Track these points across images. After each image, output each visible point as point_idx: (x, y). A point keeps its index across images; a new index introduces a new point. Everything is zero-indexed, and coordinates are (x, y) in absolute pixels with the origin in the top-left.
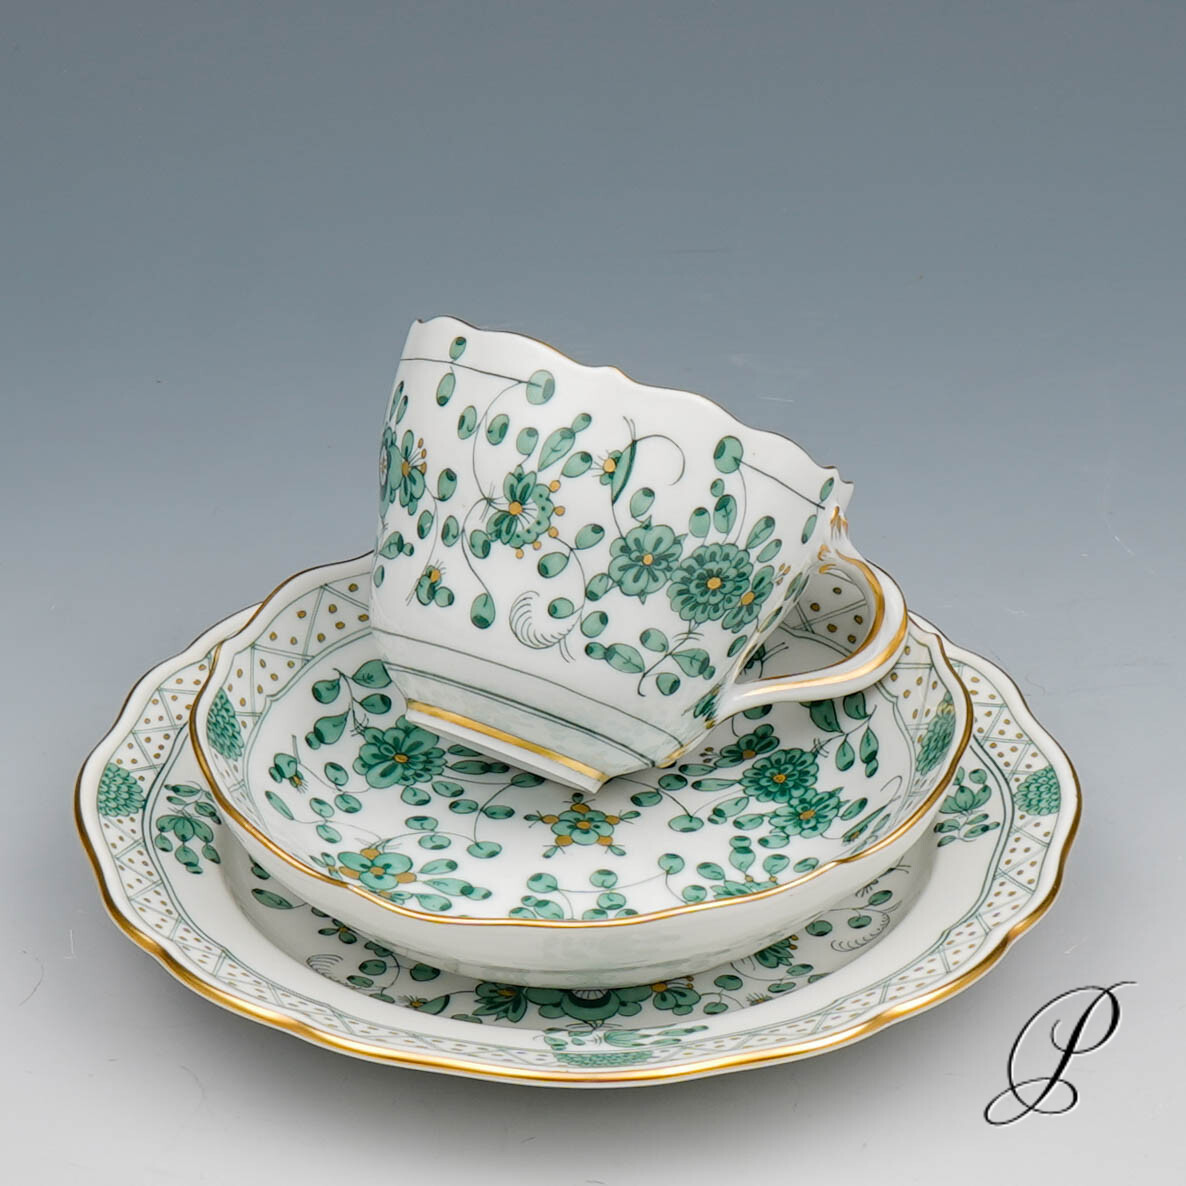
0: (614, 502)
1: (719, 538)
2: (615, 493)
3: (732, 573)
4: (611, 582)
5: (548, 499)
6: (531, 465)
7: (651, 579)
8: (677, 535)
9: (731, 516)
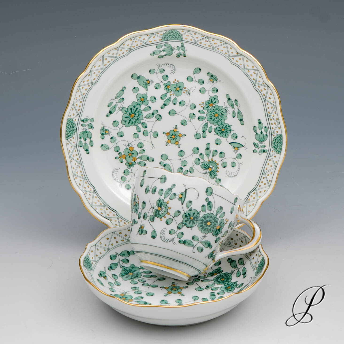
0: (182, 204)
1: (209, 212)
2: (182, 203)
3: (213, 221)
4: (183, 225)
5: (167, 205)
6: (162, 198)
7: (193, 223)
8: (198, 212)
9: (211, 207)
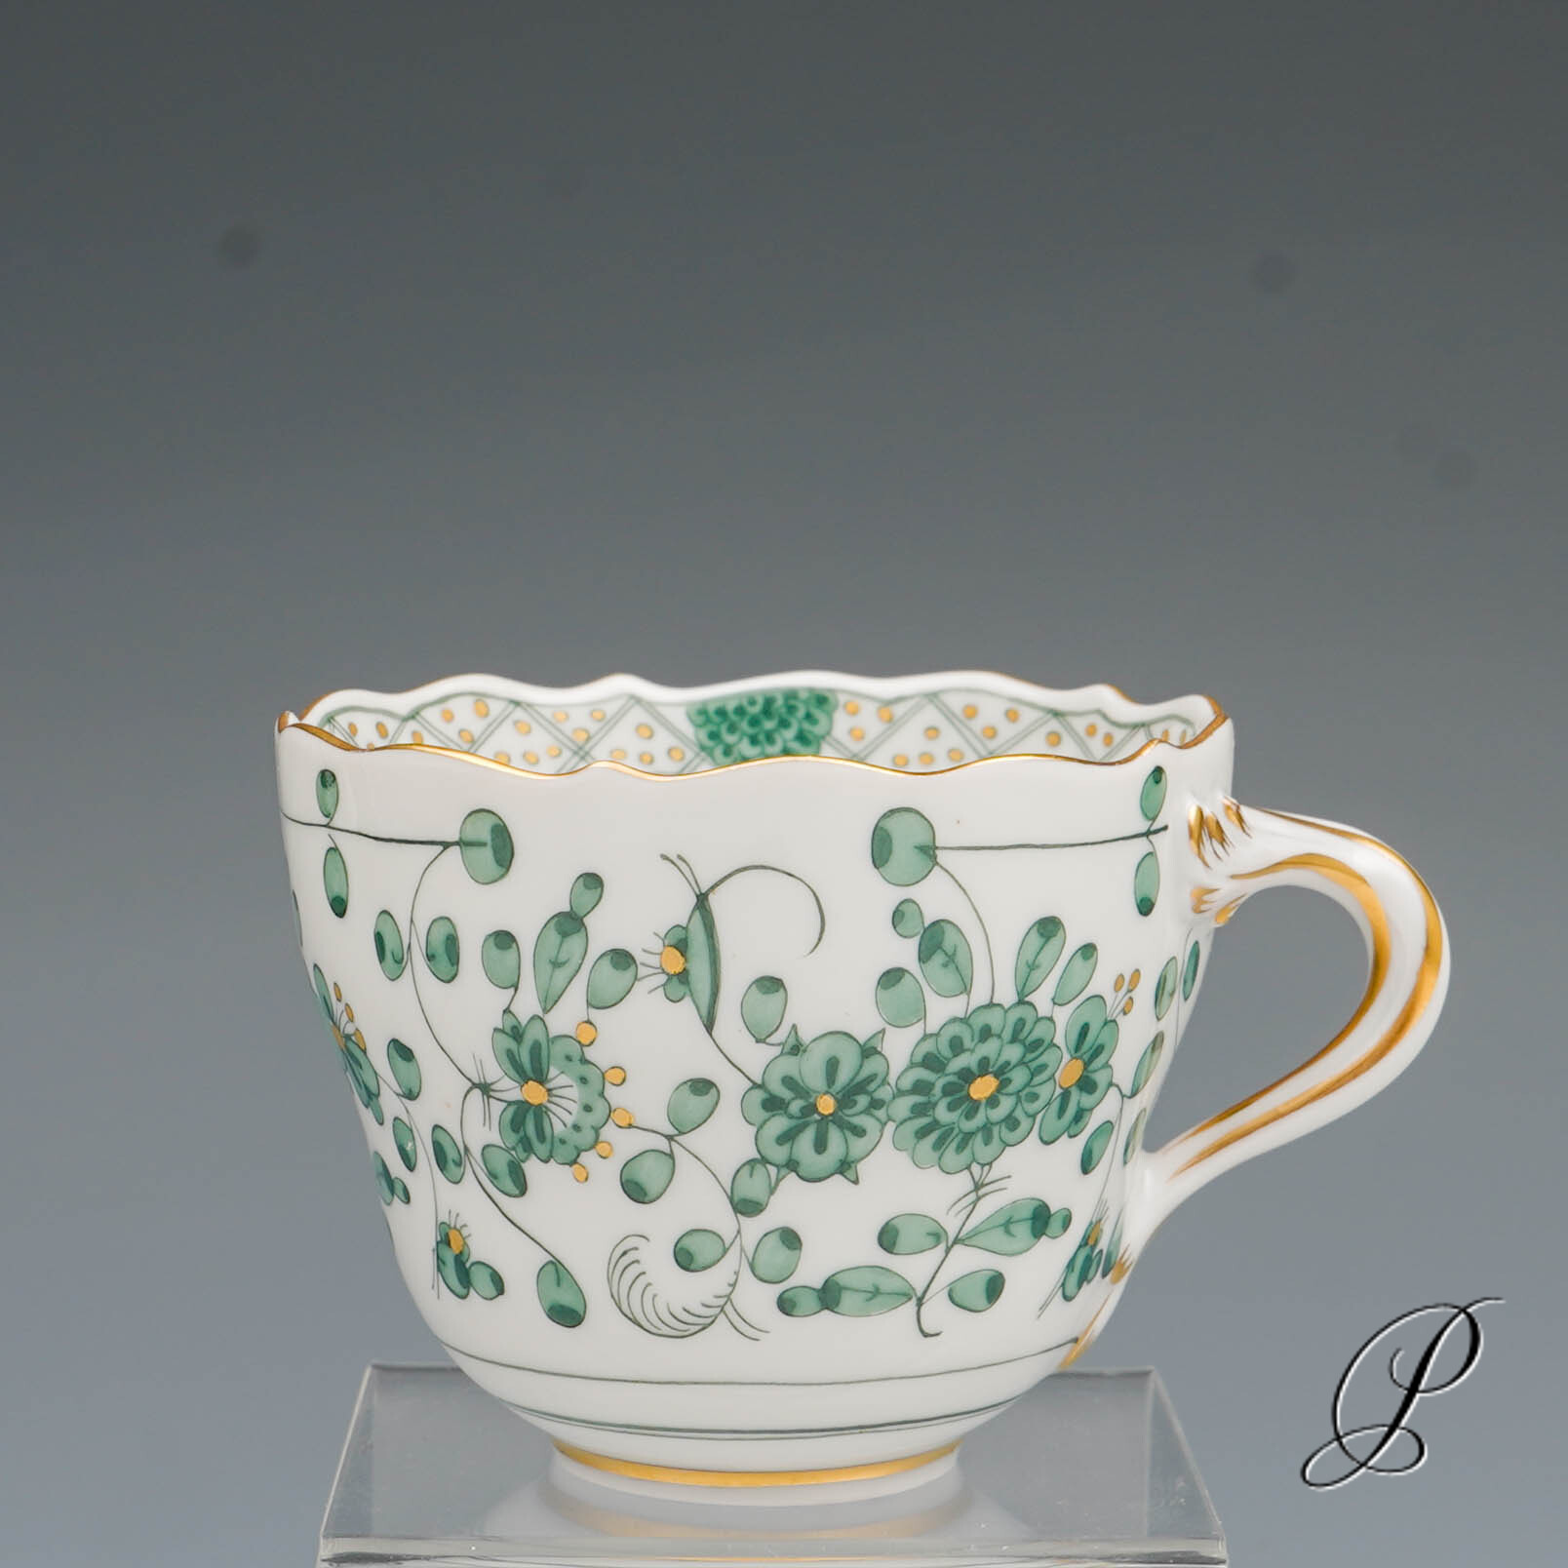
0: (709, 1025)
1: (957, 1007)
2: (704, 1011)
3: (1014, 1053)
4: (773, 1170)
5: (584, 1061)
6: (527, 1005)
7: (848, 1134)
8: (862, 1042)
9: (961, 958)
